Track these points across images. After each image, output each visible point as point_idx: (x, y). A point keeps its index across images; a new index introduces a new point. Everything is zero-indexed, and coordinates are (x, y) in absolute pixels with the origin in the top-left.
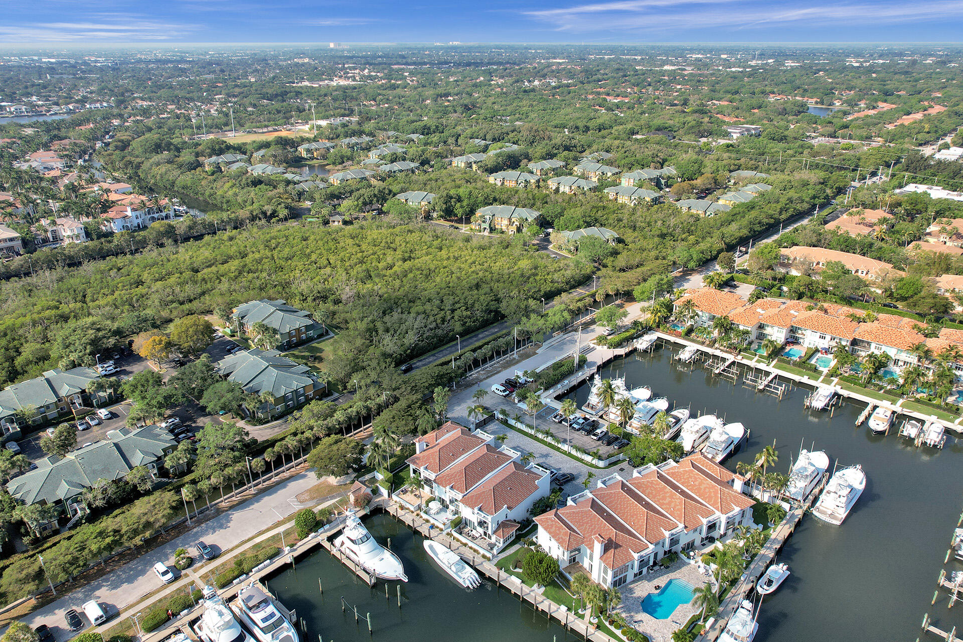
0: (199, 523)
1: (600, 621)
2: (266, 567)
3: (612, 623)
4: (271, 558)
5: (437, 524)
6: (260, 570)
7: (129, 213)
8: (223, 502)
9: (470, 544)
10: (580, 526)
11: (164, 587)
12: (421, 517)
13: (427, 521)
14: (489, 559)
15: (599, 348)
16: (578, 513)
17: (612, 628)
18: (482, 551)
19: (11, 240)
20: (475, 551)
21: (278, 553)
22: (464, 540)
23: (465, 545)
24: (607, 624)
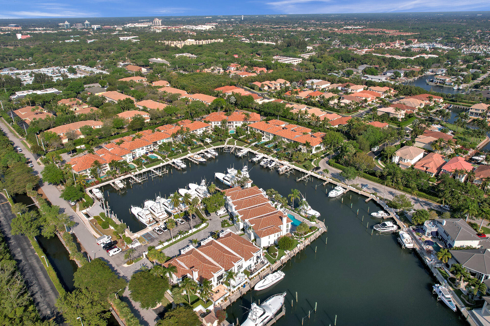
1: (304, 237)
3: (306, 234)
5: (242, 284)
9: (259, 271)
10: (269, 224)
12: (235, 291)
13: (239, 288)
14: (269, 266)
16: (262, 223)
17: (307, 235)
18: (265, 267)
20: (263, 270)
22: (257, 273)
23: (259, 273)
24: (305, 236)
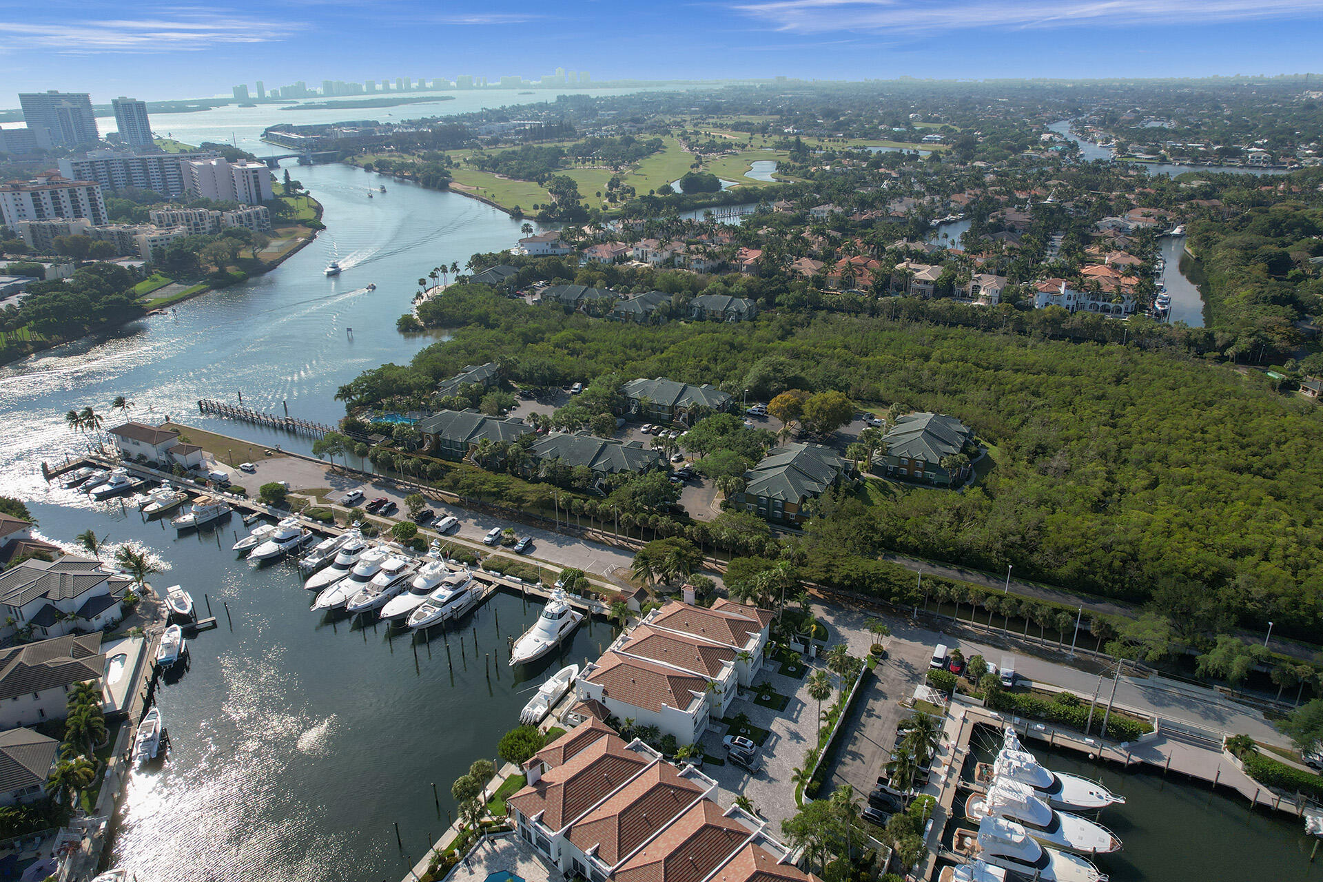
0: (562, 532)
2: (515, 582)
4: (525, 580)
6: (510, 580)
7: (1062, 290)
8: (594, 533)
11: (481, 544)
15: (1227, 755)
19: (926, 282)
21: (533, 581)
